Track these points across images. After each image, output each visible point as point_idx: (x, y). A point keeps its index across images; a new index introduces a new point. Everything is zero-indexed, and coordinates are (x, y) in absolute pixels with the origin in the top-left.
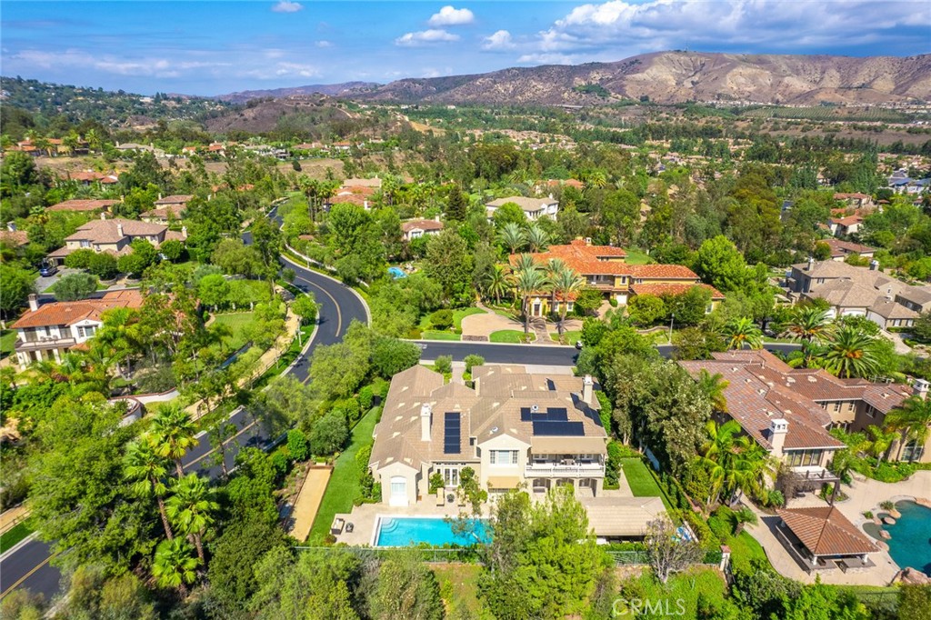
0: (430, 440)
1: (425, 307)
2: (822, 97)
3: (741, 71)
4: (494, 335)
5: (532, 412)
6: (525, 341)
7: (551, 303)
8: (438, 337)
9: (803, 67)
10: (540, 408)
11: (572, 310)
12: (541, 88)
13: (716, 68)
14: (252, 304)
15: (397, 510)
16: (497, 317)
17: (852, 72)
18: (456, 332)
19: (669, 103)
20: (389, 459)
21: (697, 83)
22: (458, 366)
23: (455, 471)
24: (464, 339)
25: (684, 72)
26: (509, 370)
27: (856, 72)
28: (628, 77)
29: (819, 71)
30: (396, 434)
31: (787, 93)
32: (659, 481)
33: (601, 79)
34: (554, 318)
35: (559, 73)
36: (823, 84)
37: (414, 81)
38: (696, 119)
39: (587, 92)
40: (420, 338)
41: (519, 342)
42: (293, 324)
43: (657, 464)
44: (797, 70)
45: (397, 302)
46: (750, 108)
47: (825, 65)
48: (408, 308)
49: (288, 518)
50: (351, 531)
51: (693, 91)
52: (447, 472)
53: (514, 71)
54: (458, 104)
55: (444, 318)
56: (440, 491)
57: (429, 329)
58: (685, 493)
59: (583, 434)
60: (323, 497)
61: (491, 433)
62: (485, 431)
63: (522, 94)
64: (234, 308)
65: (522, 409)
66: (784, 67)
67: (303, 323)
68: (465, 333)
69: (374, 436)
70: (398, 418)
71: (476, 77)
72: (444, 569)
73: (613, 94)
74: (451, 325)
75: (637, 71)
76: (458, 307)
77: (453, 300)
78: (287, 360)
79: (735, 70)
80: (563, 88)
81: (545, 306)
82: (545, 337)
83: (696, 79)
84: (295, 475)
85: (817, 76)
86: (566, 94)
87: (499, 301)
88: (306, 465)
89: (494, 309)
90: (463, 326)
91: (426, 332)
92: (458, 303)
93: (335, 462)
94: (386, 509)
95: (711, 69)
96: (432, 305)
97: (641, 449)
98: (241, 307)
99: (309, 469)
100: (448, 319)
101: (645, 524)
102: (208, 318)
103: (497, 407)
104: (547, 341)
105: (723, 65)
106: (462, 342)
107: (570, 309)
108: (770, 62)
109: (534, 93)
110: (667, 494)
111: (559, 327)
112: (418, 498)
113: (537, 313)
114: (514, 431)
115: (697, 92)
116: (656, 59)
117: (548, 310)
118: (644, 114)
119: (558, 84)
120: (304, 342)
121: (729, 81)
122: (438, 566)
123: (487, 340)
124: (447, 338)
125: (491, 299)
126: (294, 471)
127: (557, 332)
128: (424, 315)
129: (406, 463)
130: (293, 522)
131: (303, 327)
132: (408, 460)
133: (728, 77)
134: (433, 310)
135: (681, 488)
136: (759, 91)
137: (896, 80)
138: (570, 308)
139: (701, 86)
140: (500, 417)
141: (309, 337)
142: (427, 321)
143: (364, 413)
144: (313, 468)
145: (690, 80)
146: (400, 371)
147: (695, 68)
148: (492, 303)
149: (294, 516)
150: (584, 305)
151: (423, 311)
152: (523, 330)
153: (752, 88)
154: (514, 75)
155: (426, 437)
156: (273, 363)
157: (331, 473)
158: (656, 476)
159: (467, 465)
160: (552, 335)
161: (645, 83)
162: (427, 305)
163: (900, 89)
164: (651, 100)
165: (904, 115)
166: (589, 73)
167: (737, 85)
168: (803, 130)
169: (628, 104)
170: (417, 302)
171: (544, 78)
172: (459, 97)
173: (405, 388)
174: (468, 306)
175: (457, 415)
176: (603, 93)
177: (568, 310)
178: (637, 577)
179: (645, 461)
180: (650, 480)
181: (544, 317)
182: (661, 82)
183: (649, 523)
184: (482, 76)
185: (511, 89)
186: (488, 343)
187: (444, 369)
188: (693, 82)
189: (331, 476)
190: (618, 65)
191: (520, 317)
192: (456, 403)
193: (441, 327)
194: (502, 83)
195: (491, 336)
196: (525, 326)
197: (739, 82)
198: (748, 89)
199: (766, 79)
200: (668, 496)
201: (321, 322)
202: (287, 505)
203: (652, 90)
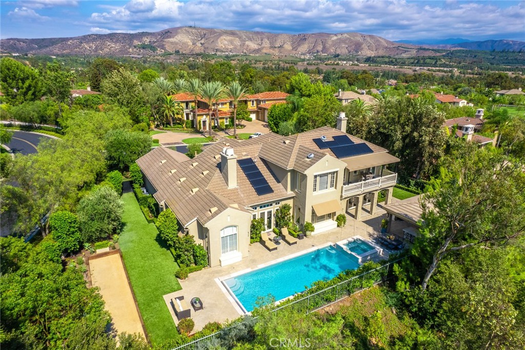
0: (237, 187)
2: (264, 51)
3: (224, 37)
4: (186, 141)
9: (253, 37)
11: (228, 123)
12: (115, 47)
13: (212, 36)
15: (233, 267)
17: (274, 40)
19: (191, 53)
21: (204, 44)
24: (164, 145)
25: (196, 38)
27: (276, 41)
28: (166, 40)
29: (260, 39)
30: (193, 190)
31: (248, 50)
33: (150, 42)
35: (123, 38)
36: (263, 45)
37: (19, 40)
38: (209, 60)
39: (144, 48)
41: (208, 142)
44: (251, 39)
46: (233, 56)
47: (262, 37)
50: (201, 308)
51: (203, 48)
52: (262, 216)
53: (93, 36)
54: (57, 55)
59: (372, 151)
61: (307, 160)
63: (102, 50)
65: (313, 140)
66: (244, 37)
68: (160, 142)
71: (67, 39)
73: (159, 49)
75: (170, 37)
79: (222, 37)
80: (128, 46)
82: (223, 138)
83: (203, 41)
85: (260, 42)
86: (130, 49)
87: (171, 124)
88: (82, 257)
94: (220, 271)
95: (209, 36)
99: (88, 260)
103: (292, 143)
105: (215, 35)
108: (237, 34)
109: (109, 49)
113: (204, 128)
115: (205, 48)
116: (179, 31)
118: (180, 59)
119: (124, 44)
121: (220, 43)
123: (183, 144)
133: (219, 40)
136: (235, 48)
137: (292, 45)
138: (227, 122)
139: (206, 45)
140: (303, 148)
145: (199, 42)
147: (201, 36)
153: (232, 47)
154: (94, 39)
155: (232, 183)
157: (121, 256)
159: (283, 203)
161: (176, 43)
163: (295, 48)
164: (181, 53)
165: (301, 59)
166: (142, 38)
167: (224, 45)
168: (263, 64)
169: (169, 54)
171: (114, 40)
172: (56, 51)
175: (250, 161)
176: (153, 49)
177: (225, 124)
182: (184, 43)
184: (71, 38)
185: (94, 47)
188: (201, 43)
189: (123, 260)
190: (159, 34)
192: (241, 151)
194: (87, 43)
195: (184, 142)
197: (224, 43)
198: (230, 47)
199: (237, 42)
203: (180, 47)
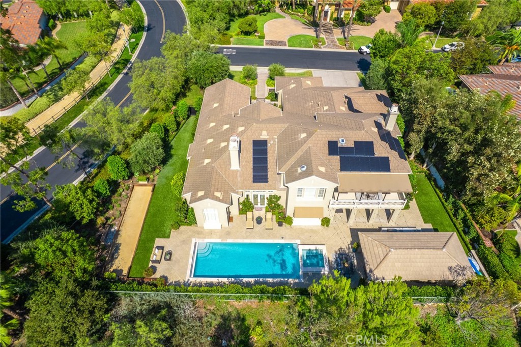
0: (239, 169)
1: (234, 14)
4: (292, 39)
5: (339, 145)
6: (317, 46)
7: (338, 10)
8: (245, 42)
10: (346, 140)
11: (354, 16)
14: (90, 13)
15: (211, 233)
16: (293, 22)
18: (260, 37)
20: (201, 194)
22: (263, 71)
23: (263, 198)
24: (266, 44)
26: (309, 82)
30: (207, 161)
32: (443, 201)
34: (339, 23)
40: (230, 43)
41: (312, 47)
42: (125, 31)
43: (441, 183)
45: (210, 11)
48: (218, 16)
49: (114, 243)
50: (170, 260)
52: (255, 197)
55: (250, 25)
56: (249, 214)
57: (238, 35)
58: (474, 222)
59: (388, 170)
60: (145, 219)
61: (299, 171)
62: (292, 167)
64: (76, 16)
65: (329, 142)
67: (134, 31)
68: (267, 38)
69: (189, 158)
70: (210, 141)
72: (254, 306)
74: (255, 31)
76: (261, 12)
77: (256, 7)
78: (118, 69)
81: (333, 13)
82: (332, 42)
84: (121, 194)
87: (294, 7)
88: (130, 183)
89: (290, 14)
90: (266, 30)
91: (235, 37)
92: (261, 9)
93: (156, 178)
94: (201, 233)
96: (239, 11)
97: (425, 165)
98: (82, 16)
99: (133, 186)
100: (253, 25)
101: (446, 269)
102: (54, 26)
103: (305, 140)
104: (335, 46)
106: (265, 47)
107: (352, 14)
110: (452, 215)
111: (344, 32)
112: (230, 219)
113: (325, 19)
114: (322, 169)
117: (335, 15)
120: (133, 49)
122: (249, 304)
123: (285, 45)
124: (252, 43)
125: (287, 4)
126: (120, 190)
127: (342, 37)
128: (233, 21)
129: (217, 199)
130: (117, 248)
131: (133, 35)
132: (218, 194)
134: (240, 16)
135: (469, 216)
140: (308, 152)
141: (138, 44)
142: (236, 26)
143: (182, 123)
144: (137, 185)
146: (212, 83)
148: (288, 9)
149: (119, 240)
150: (365, 12)
151: (232, 17)
152: (314, 34)
155: (235, 165)
156: (106, 72)
157: (153, 191)
158: (441, 195)
159: (274, 193)
160: (338, 39)
162: (235, 12)
170: (226, 10)
173: (216, 105)
174: (269, 11)
175: (264, 143)
177: (351, 16)
178: (432, 315)
179: (429, 177)
180: (435, 198)
181: (331, 22)
183: (450, 269)
186: (287, 48)
187: (250, 76)
189: (152, 195)
191: (312, 22)
192: (263, 129)
193: (247, 33)
195: (289, 41)
196: (316, 31)
200: (454, 219)
201: (149, 28)
202: (113, 230)
